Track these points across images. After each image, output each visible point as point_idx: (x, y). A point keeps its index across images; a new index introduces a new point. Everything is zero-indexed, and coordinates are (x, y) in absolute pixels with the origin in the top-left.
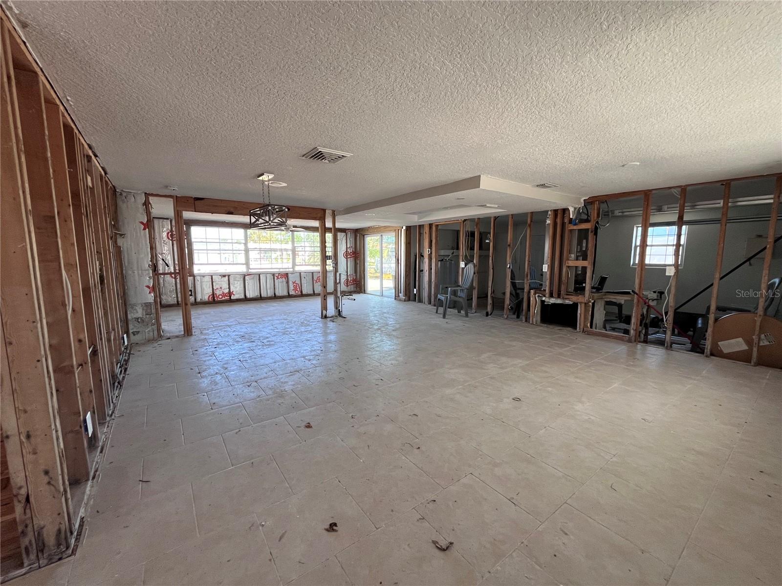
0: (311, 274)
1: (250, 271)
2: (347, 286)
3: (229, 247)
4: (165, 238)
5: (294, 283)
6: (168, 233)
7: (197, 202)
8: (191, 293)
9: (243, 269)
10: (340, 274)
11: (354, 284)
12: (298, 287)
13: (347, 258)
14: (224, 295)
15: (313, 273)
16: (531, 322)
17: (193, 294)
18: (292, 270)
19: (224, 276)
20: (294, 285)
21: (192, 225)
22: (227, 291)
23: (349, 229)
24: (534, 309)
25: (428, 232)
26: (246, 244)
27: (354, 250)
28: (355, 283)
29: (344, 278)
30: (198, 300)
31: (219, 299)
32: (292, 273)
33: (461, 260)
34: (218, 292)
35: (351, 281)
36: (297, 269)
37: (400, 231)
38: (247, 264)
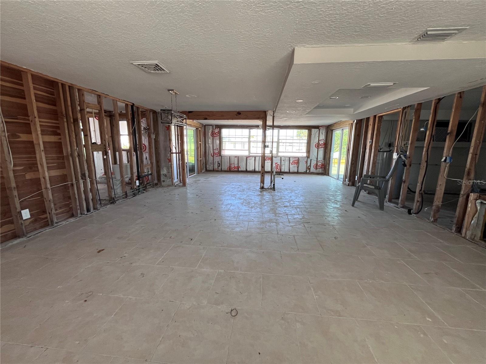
0: (289, 158)
1: (251, 154)
2: (316, 169)
3: (240, 140)
4: (210, 136)
5: (276, 164)
6: (211, 133)
7: (190, 114)
8: (220, 165)
9: (246, 153)
10: (311, 160)
11: (321, 168)
12: (278, 167)
13: (318, 148)
14: (235, 167)
15: (290, 158)
16: (463, 235)
17: (220, 166)
18: (276, 155)
19: (236, 157)
20: (276, 165)
21: (222, 128)
22: (236, 165)
23: (322, 126)
24: (471, 220)
25: (372, 124)
26: (249, 138)
27: (325, 142)
28: (323, 167)
29: (314, 163)
30: (223, 169)
31: (233, 170)
32: (275, 157)
33: (395, 151)
34: (233, 166)
35: (320, 166)
36: (280, 154)
37: (352, 124)
38: (249, 150)
